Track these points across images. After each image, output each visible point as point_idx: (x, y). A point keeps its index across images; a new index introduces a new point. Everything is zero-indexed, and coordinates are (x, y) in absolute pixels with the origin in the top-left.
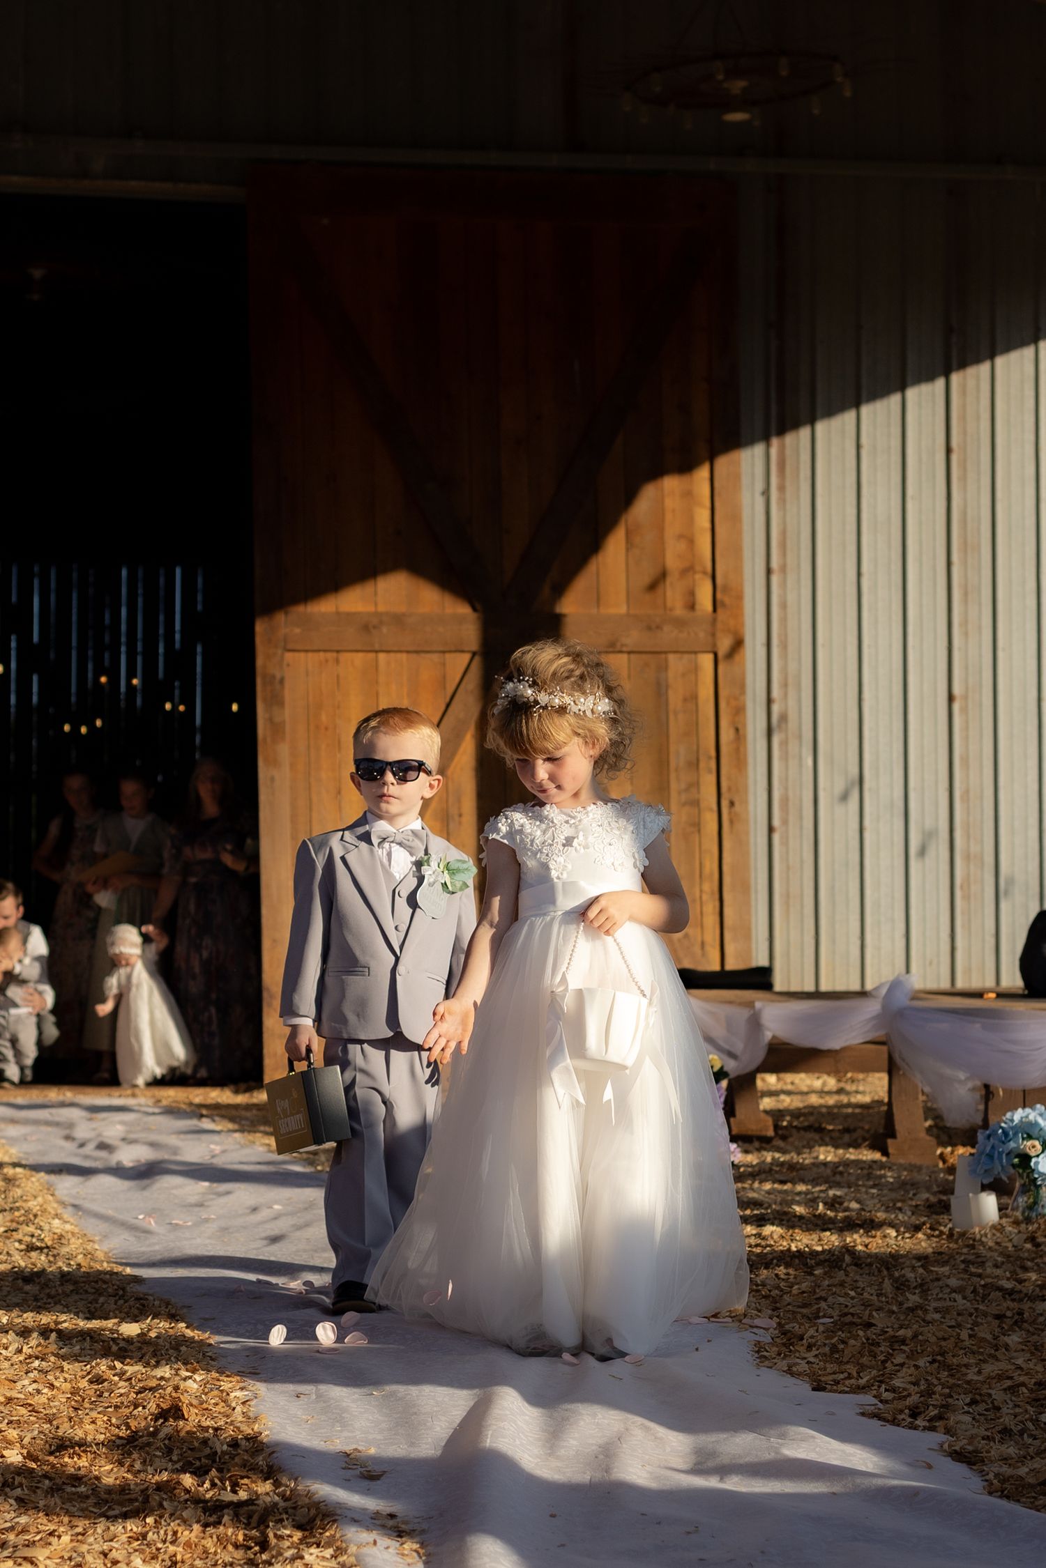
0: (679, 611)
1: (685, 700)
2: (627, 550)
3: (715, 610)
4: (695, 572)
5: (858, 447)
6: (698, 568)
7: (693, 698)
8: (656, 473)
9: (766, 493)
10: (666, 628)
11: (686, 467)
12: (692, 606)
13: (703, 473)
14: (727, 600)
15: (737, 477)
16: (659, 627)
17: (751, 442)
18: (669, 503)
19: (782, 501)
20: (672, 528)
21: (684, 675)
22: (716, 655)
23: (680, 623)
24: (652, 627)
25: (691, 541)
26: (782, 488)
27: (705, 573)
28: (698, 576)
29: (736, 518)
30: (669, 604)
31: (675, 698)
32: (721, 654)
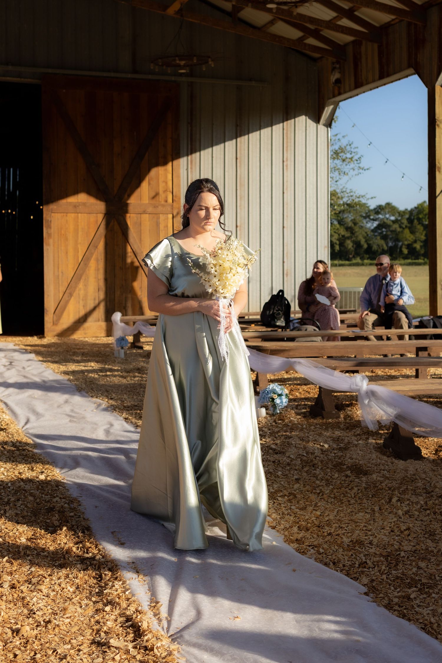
0: (163, 202)
1: (164, 227)
2: (149, 185)
3: (173, 202)
4: (167, 192)
5: (212, 157)
6: (168, 190)
7: (167, 226)
8: (157, 165)
9: (187, 169)
10: (160, 207)
11: (165, 163)
12: (166, 201)
13: (170, 164)
14: (176, 199)
15: (179, 165)
16: (157, 207)
17: (183, 156)
18: (160, 172)
19: (192, 172)
20: (161, 179)
21: (164, 220)
22: (173, 215)
23: (163, 206)
24: (155, 207)
25: (166, 183)
26: (191, 168)
27: (170, 192)
28: (168, 193)
29: (179, 177)
30: (160, 200)
31: (162, 227)
32: (174, 215)
